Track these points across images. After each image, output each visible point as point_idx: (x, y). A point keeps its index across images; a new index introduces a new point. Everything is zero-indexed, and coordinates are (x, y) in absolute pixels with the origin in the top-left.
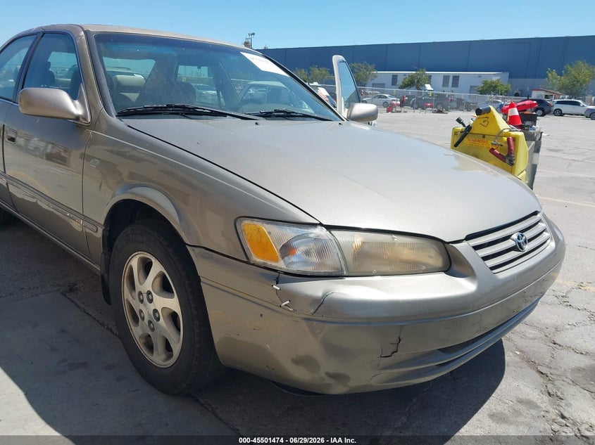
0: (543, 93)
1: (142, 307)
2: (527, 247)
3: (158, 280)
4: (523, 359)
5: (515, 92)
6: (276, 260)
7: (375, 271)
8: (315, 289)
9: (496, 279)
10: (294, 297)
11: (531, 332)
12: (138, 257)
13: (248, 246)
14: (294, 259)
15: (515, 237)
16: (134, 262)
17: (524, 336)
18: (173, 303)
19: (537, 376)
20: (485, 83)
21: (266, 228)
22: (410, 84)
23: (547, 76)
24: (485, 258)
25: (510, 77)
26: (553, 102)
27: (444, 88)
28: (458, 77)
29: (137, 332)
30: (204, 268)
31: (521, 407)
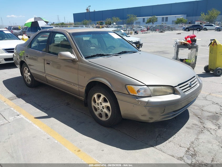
0: (199, 22)
1: (99, 106)
2: (192, 86)
3: (103, 99)
4: (194, 114)
5: (189, 22)
6: (136, 94)
7: (158, 95)
8: (146, 99)
9: (185, 95)
10: (141, 102)
11: (196, 108)
12: (96, 94)
13: (129, 91)
14: (140, 93)
15: (189, 84)
16: (95, 96)
17: (194, 109)
18: (108, 104)
19: (198, 118)
20: (178, 19)
21: (133, 87)
22: (149, 22)
23: (201, 15)
24: (182, 90)
25: (187, 16)
26: (203, 25)
27: (163, 22)
28: (167, 17)
29: (97, 113)
30: (118, 96)
31: (194, 126)
